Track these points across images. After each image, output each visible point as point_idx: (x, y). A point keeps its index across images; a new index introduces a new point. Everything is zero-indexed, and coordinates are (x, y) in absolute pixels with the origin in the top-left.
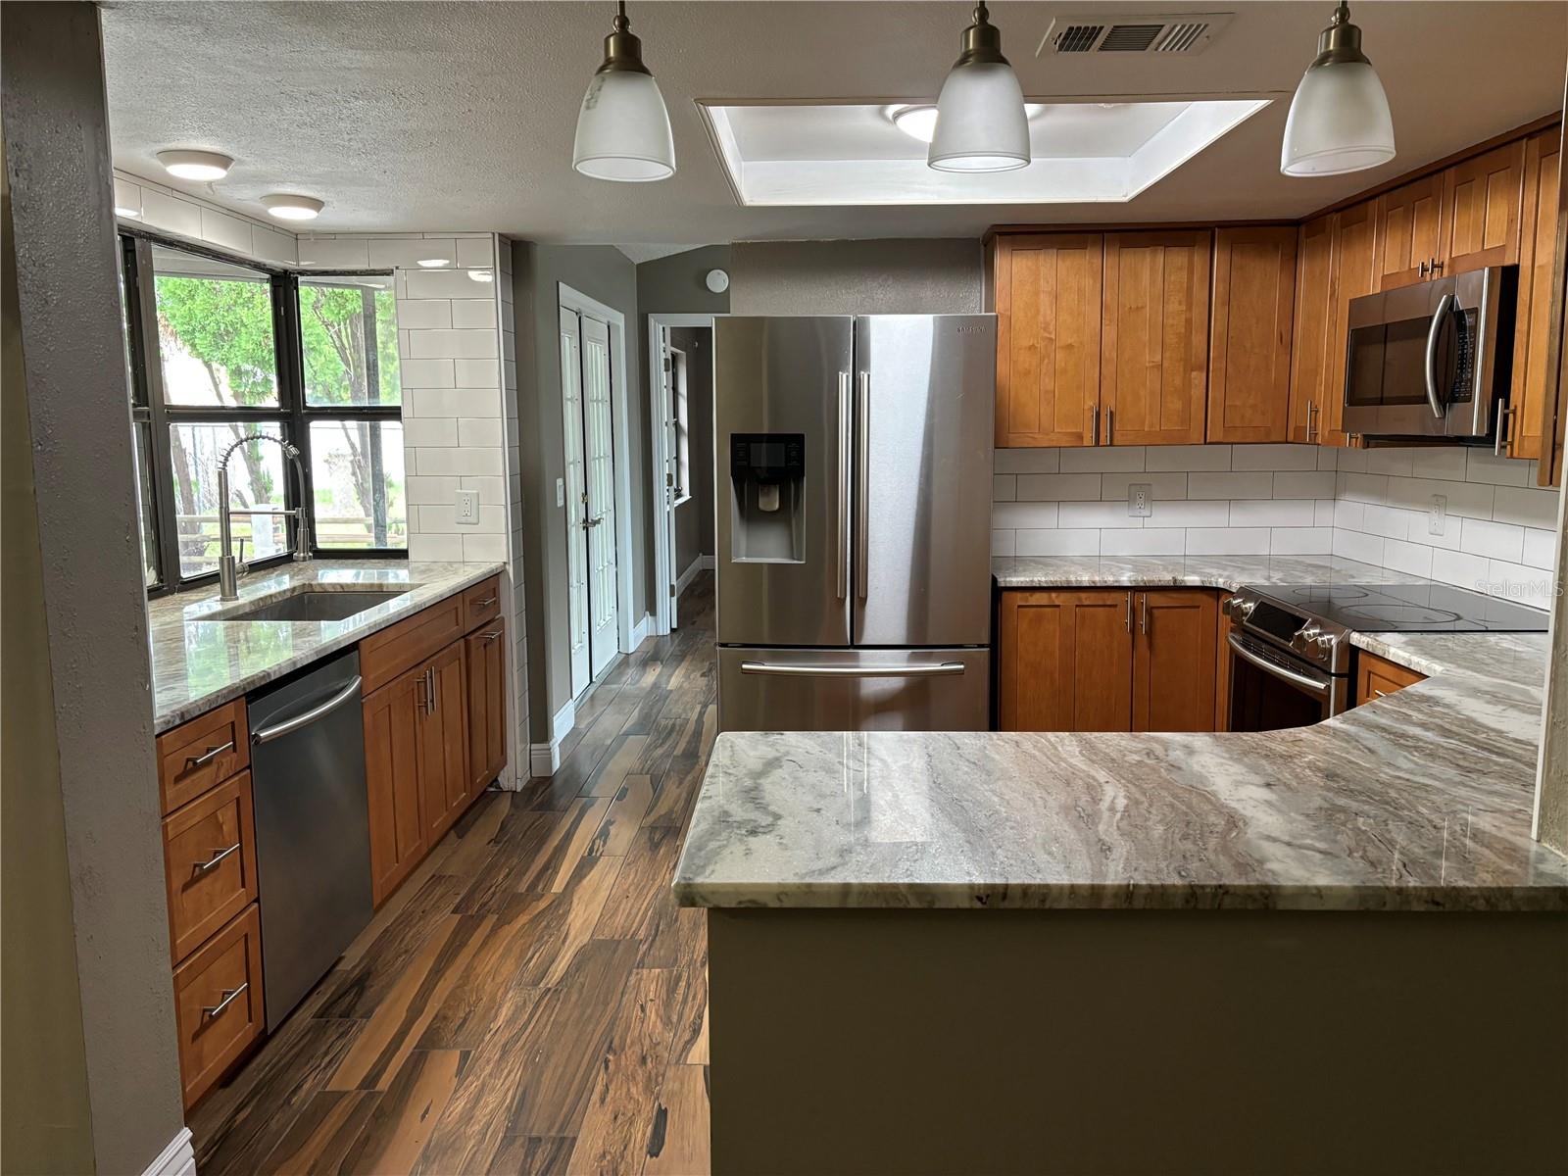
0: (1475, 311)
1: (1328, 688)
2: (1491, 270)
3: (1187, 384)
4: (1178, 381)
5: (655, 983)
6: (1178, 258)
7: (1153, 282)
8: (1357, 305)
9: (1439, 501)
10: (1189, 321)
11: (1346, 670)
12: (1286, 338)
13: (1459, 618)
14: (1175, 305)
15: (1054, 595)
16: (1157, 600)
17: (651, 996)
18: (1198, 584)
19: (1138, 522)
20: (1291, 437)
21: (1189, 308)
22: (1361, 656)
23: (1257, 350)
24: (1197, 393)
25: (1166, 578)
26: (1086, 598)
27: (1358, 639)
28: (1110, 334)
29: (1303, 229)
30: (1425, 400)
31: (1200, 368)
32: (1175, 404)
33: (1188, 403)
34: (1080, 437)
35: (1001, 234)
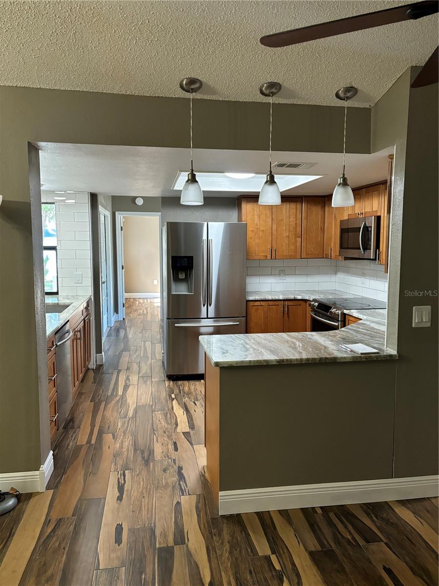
0: (371, 227)
1: (339, 325)
2: (374, 217)
3: (296, 241)
4: (293, 241)
6: (293, 205)
7: (286, 212)
8: (341, 222)
9: (363, 275)
10: (296, 224)
11: (343, 320)
12: (323, 229)
13: (370, 306)
14: (292, 219)
15: (261, 302)
16: (290, 303)
18: (301, 298)
19: (282, 281)
20: (324, 257)
21: (296, 220)
22: (347, 316)
23: (315, 232)
24: (299, 244)
25: (292, 297)
26: (270, 303)
27: (345, 311)
28: (274, 227)
29: (326, 198)
30: (360, 249)
31: (299, 237)
32: (293, 247)
33: (296, 247)
34: (266, 256)
35: (244, 198)
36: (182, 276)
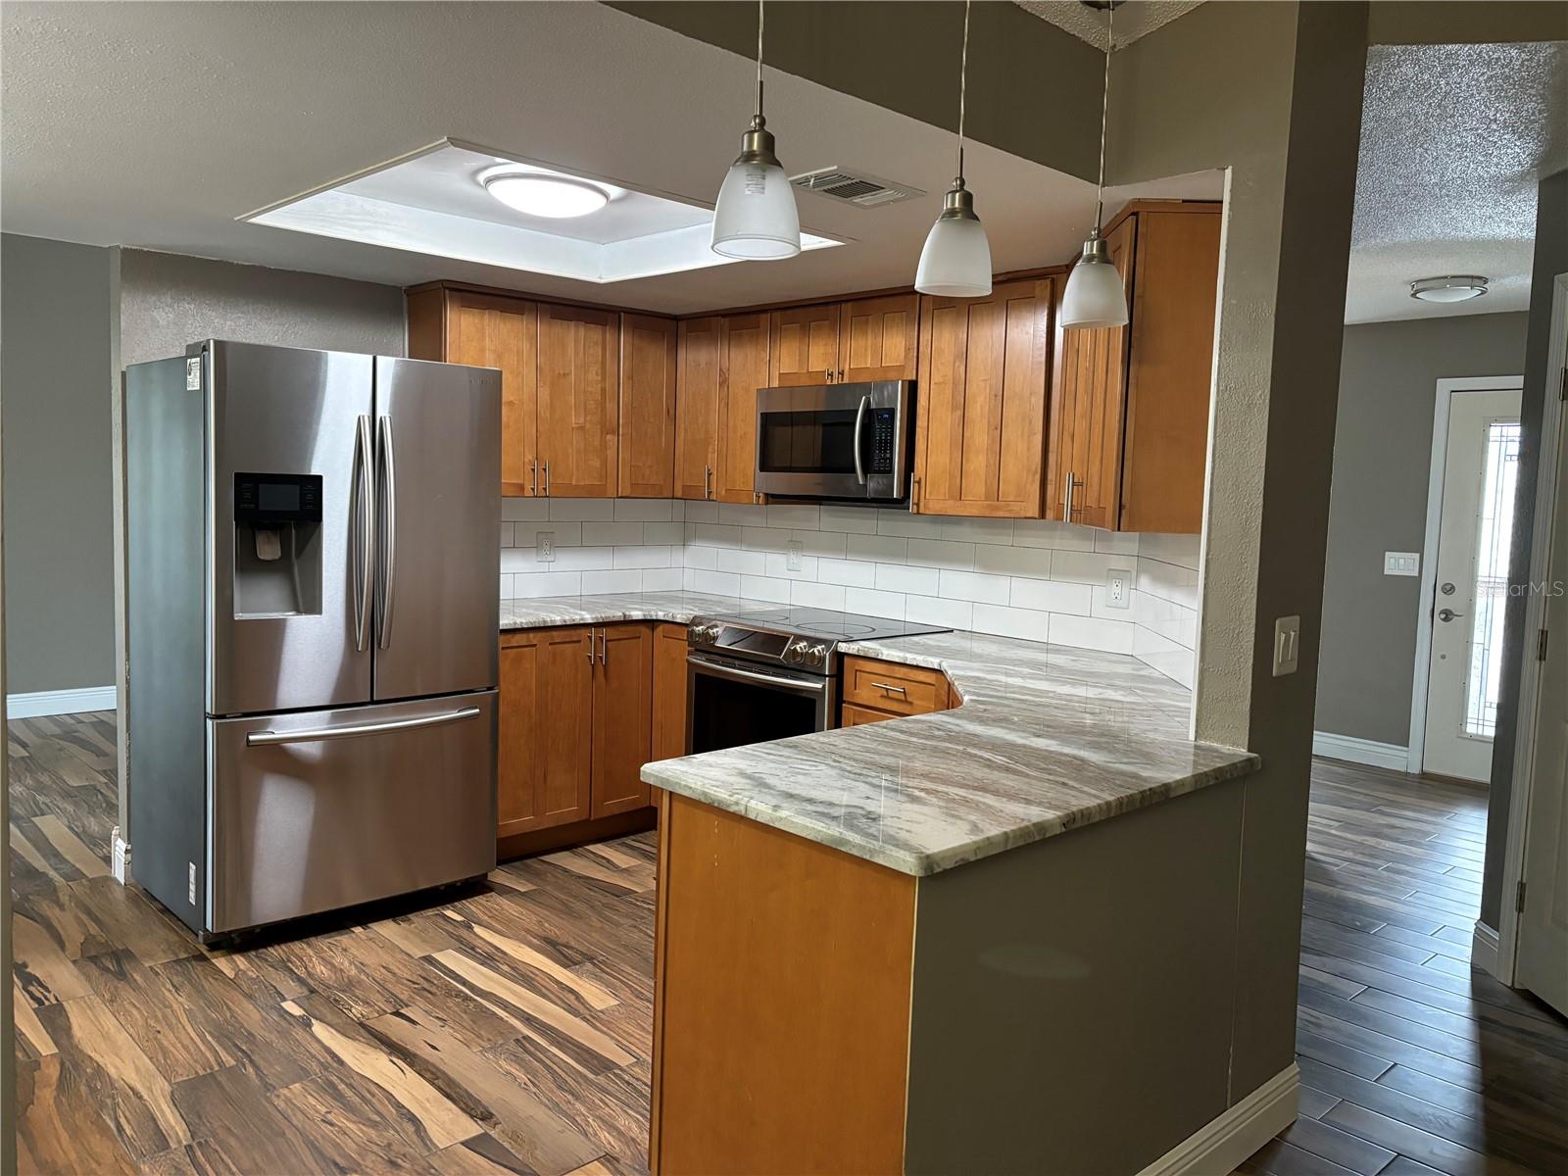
1: (824, 686)
2: (903, 381)
3: (604, 446)
4: (597, 443)
5: (309, 1097)
6: (594, 334)
7: (577, 354)
8: (766, 394)
9: (795, 545)
10: (603, 390)
11: (834, 672)
12: (672, 412)
14: (593, 375)
15: (531, 635)
16: (613, 633)
17: (323, 1110)
18: (641, 617)
19: (544, 566)
20: (679, 493)
21: (604, 379)
22: (846, 659)
23: (652, 420)
24: (611, 453)
25: (617, 614)
26: (557, 636)
27: (843, 647)
28: (544, 394)
29: (683, 325)
30: (854, 471)
31: (613, 433)
32: (596, 463)
33: (604, 462)
34: (522, 487)
35: (452, 290)
36: (268, 549)
